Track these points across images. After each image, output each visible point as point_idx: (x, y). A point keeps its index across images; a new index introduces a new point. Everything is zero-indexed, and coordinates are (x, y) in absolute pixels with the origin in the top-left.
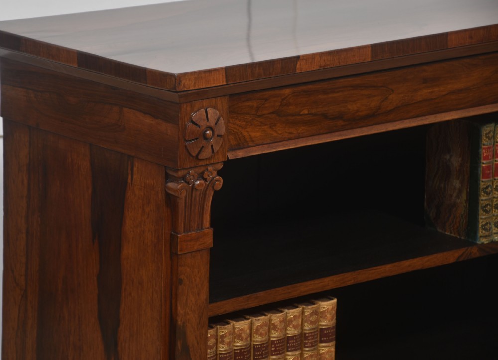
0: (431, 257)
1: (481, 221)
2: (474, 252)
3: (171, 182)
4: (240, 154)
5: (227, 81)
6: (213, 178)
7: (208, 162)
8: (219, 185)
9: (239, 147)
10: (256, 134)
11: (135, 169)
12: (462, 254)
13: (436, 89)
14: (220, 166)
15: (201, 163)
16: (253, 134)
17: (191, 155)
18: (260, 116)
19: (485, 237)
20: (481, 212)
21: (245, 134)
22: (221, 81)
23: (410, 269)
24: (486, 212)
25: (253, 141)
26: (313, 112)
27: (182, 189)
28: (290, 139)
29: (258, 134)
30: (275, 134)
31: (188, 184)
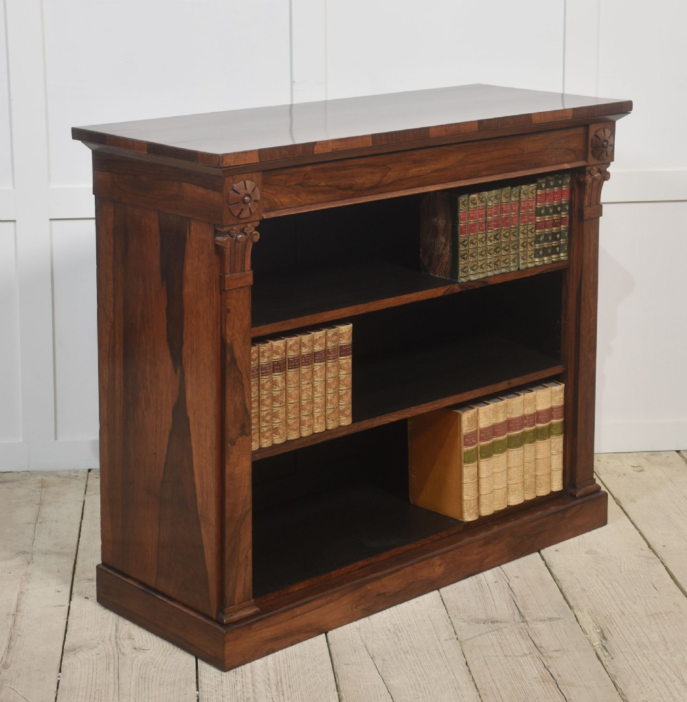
0: (424, 292)
1: (460, 266)
2: (457, 288)
3: (219, 236)
4: (273, 215)
5: (260, 159)
6: (252, 233)
7: (247, 221)
8: (257, 237)
9: (271, 210)
10: (285, 200)
11: (192, 227)
12: (448, 290)
13: (423, 168)
14: (257, 224)
15: (242, 221)
16: (282, 200)
17: (234, 216)
18: (287, 187)
19: (464, 277)
20: (460, 259)
21: (276, 200)
22: (255, 160)
23: (409, 301)
24: (464, 258)
25: (282, 205)
26: (329, 184)
27: (227, 240)
28: (312, 204)
29: (287, 200)
30: (300, 200)
31: (232, 237)
